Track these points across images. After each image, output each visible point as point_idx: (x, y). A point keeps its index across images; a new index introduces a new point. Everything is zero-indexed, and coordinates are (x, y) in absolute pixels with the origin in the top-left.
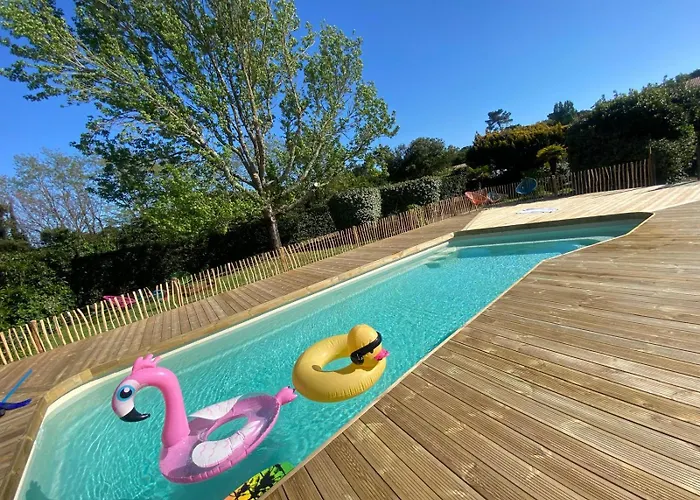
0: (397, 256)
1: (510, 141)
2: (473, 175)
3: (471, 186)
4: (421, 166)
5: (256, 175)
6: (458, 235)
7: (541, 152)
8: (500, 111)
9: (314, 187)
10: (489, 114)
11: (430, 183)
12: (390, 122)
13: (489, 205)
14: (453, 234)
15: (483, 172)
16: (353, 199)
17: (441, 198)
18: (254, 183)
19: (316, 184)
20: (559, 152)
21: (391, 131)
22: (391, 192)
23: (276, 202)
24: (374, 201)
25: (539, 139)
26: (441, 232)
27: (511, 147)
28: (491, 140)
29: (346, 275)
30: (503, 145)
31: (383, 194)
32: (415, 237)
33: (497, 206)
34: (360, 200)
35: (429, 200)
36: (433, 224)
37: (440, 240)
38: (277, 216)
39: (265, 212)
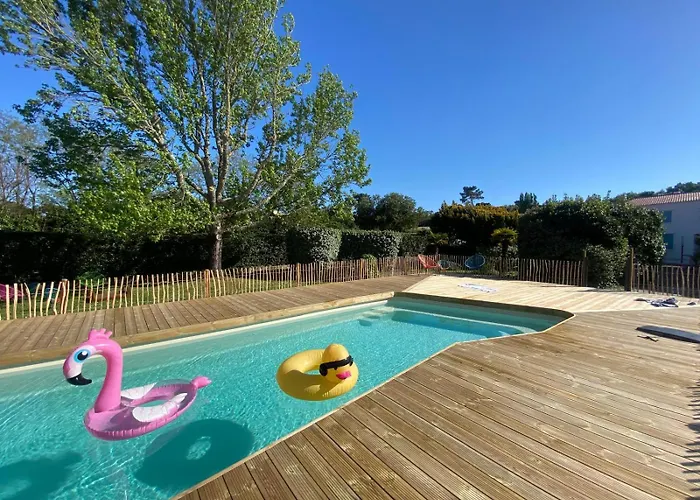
0: (329, 305)
1: (471, 216)
2: (432, 240)
3: (429, 251)
4: (390, 219)
5: (213, 189)
6: (398, 295)
7: (498, 232)
8: (474, 188)
9: (272, 214)
10: (464, 188)
11: (391, 237)
12: (363, 173)
13: (438, 272)
14: (393, 293)
15: (443, 239)
16: (311, 235)
17: (399, 255)
18: (208, 197)
19: (275, 212)
20: (510, 236)
21: (362, 181)
22: (352, 236)
23: (229, 220)
24: (332, 244)
25: (497, 220)
26: (383, 288)
27: (471, 221)
28: (455, 211)
29: (265, 315)
30: (465, 218)
31: (344, 237)
32: (359, 288)
33: (446, 274)
34: (318, 237)
35: (387, 254)
36: (383, 279)
37: (378, 296)
38: (225, 235)
39: (213, 228)
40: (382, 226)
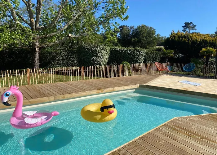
0: (100, 91)
1: (189, 40)
2: (164, 54)
3: (162, 60)
4: (139, 41)
5: (34, 21)
6: (142, 86)
7: (204, 49)
8: (191, 23)
10: (185, 23)
11: (139, 52)
13: (167, 73)
14: (138, 85)
15: (171, 53)
16: (92, 50)
17: (144, 62)
19: (70, 35)
20: (212, 52)
21: (123, 17)
22: (116, 51)
23: (43, 40)
24: (104, 55)
26: (133, 82)
27: (188, 43)
28: (179, 37)
30: (185, 41)
31: (112, 51)
32: (117, 82)
33: (171, 74)
34: (96, 51)
35: (137, 62)
36: (133, 76)
37: (130, 87)
38: (41, 49)
39: (34, 44)
40: (134, 45)
